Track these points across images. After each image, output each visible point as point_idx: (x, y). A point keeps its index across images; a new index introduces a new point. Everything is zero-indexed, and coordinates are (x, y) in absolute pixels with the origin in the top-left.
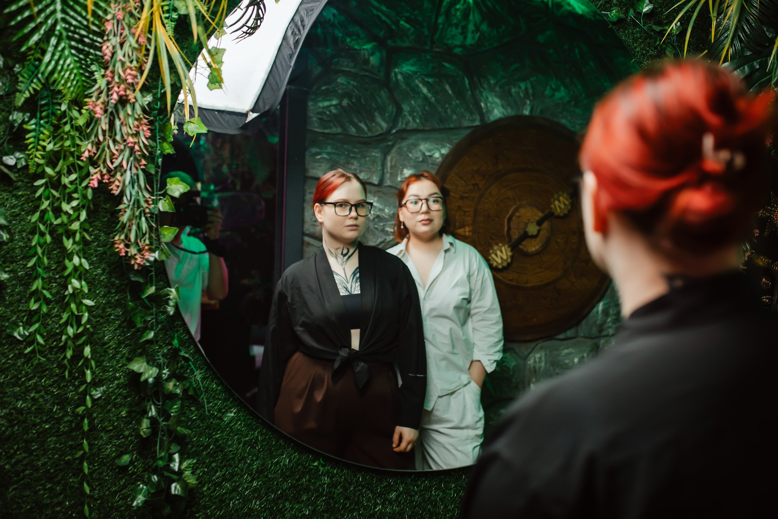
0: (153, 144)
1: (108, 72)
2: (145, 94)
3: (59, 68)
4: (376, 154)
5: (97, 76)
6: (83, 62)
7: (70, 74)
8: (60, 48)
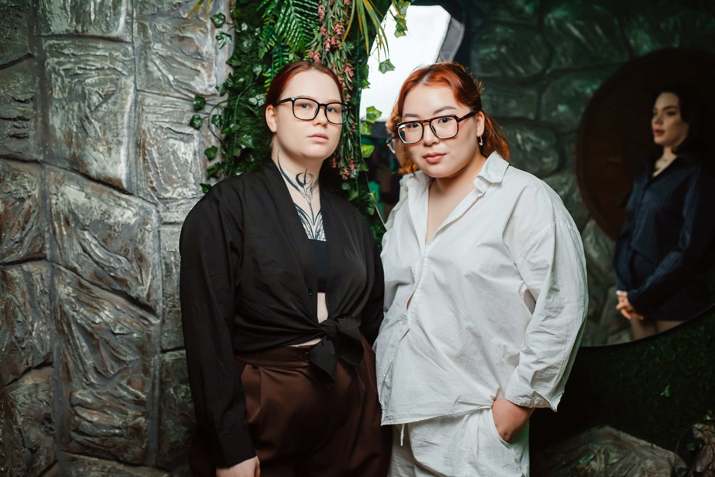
0: (355, 81)
1: (322, 28)
2: (348, 42)
3: (288, 29)
4: (532, 92)
5: (315, 32)
6: (304, 22)
7: (295, 33)
8: (287, 14)
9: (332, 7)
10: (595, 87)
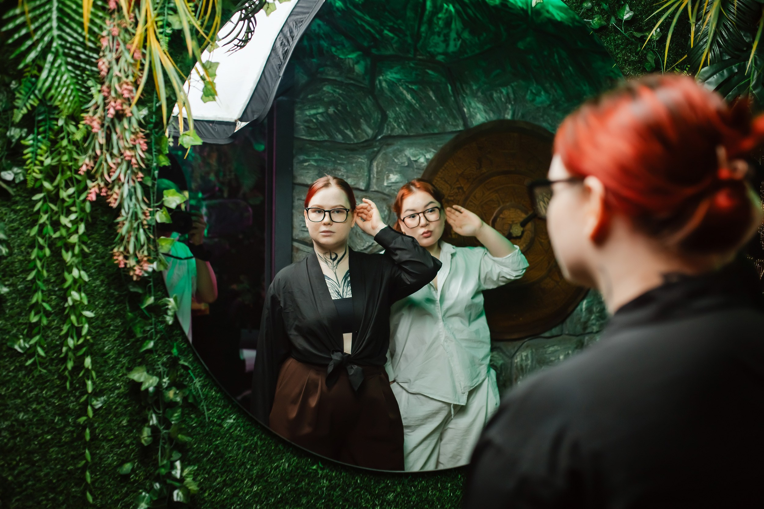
0: (149, 157)
1: (104, 88)
2: (140, 108)
3: (56, 84)
4: (362, 160)
5: (94, 91)
6: (79, 78)
7: (67, 90)
8: (56, 65)
9: (117, 60)
10: (429, 156)
